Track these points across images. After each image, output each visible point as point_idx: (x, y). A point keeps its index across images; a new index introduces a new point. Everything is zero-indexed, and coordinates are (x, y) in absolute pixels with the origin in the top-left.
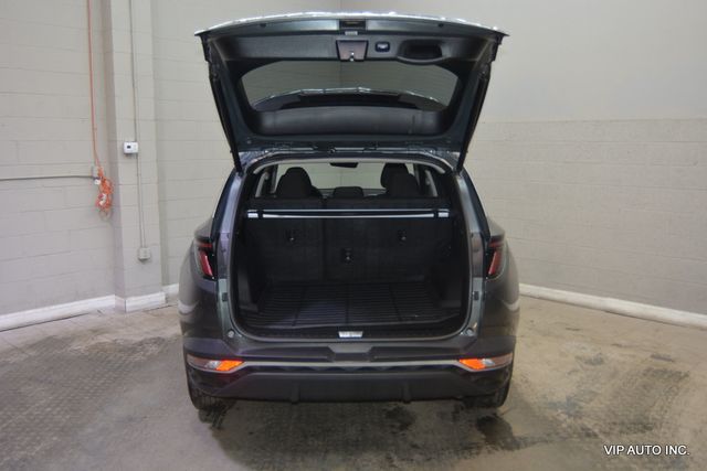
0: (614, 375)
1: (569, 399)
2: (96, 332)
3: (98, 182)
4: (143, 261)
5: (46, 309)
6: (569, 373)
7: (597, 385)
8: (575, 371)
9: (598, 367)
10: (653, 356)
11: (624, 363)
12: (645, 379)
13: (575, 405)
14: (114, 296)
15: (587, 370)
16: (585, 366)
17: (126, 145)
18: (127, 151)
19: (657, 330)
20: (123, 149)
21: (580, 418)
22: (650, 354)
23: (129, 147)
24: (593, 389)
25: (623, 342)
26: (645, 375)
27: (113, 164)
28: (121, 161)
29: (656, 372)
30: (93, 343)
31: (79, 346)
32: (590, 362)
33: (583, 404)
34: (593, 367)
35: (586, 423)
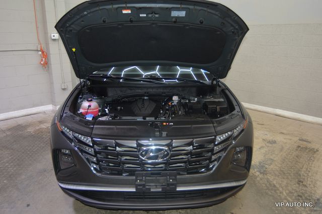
0: (282, 150)
1: (260, 163)
2: (41, 122)
3: (40, 53)
4: (64, 89)
5: (19, 111)
6: (260, 148)
7: (274, 155)
8: (262, 147)
9: (274, 145)
10: (300, 140)
11: (286, 143)
12: (297, 152)
13: (263, 166)
14: (51, 105)
15: (268, 146)
16: (267, 144)
17: (52, 35)
18: (53, 38)
19: (301, 126)
20: (51, 37)
21: (266, 174)
22: (298, 138)
23: (54, 36)
24: (272, 157)
25: (284, 131)
26: (297, 150)
27: (47, 44)
28: (51, 43)
29: (302, 148)
30: (38, 128)
31: (31, 130)
32: (269, 142)
33: (267, 166)
34: (270, 145)
35: (269, 177)
